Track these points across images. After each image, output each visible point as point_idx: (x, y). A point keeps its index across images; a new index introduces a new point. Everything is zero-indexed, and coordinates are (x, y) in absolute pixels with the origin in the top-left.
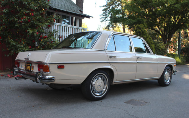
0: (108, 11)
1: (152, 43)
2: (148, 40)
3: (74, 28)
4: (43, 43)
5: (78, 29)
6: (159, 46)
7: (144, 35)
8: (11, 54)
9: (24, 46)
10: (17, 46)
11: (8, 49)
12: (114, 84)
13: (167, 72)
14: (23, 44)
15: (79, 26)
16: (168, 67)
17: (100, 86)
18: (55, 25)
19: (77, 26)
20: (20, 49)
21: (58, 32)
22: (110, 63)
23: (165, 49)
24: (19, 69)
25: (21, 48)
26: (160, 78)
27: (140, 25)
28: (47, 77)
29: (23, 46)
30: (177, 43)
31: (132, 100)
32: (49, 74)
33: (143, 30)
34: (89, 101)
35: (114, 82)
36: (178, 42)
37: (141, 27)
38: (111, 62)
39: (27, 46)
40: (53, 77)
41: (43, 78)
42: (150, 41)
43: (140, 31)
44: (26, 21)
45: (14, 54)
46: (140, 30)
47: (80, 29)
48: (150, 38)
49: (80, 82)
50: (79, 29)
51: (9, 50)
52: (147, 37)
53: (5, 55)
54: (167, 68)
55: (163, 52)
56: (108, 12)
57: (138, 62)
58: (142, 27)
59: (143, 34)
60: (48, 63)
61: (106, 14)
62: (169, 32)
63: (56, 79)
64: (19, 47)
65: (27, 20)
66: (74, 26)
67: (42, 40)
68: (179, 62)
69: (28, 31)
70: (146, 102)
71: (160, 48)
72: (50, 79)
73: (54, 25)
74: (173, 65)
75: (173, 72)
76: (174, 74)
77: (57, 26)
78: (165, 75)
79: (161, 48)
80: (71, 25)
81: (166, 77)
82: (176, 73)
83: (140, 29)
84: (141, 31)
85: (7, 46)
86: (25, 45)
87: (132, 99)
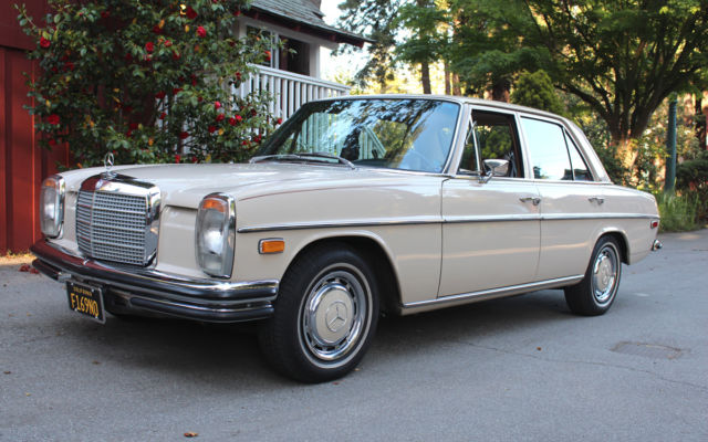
0: (362, 10)
27: (536, 74)
33: (548, 93)
37: (537, 82)
43: (536, 100)
46: (536, 93)
56: (362, 14)
58: (543, 81)
61: (354, 23)
83: (537, 89)
84: (542, 97)
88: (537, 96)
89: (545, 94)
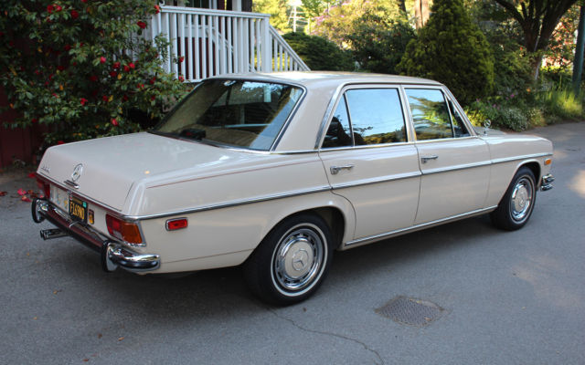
1: (485, 54)
2: (473, 45)
3: (226, 18)
4: (124, 88)
5: (238, 18)
6: (508, 62)
7: (460, 24)
8: (24, 124)
9: (63, 99)
10: (41, 101)
11: (14, 106)
12: (344, 248)
13: (519, 186)
14: (58, 91)
15: (244, 9)
16: (525, 170)
17: (301, 261)
18: (163, 14)
19: (236, 10)
20: (51, 109)
21: (171, 43)
22: (332, 189)
23: (530, 71)
24: (51, 206)
25: (53, 105)
26: (496, 209)
28: (136, 258)
29: (59, 101)
30: (574, 36)
31: (400, 297)
32: (143, 250)
33: (458, 7)
34: (268, 309)
35: (346, 245)
36: (576, 32)
38: (334, 186)
39: (72, 97)
40: (155, 257)
41: (124, 263)
42: (478, 46)
43: (447, 13)
44: (64, 19)
45: (32, 122)
46: (448, 7)
47: (244, 18)
48: (479, 38)
49: (239, 258)
50: (241, 20)
51: (16, 109)
52: (469, 33)
53: (6, 126)
54: (520, 173)
55: (523, 81)
57: (425, 171)
59: (457, 23)
60: (137, 218)
62: (548, 8)
63: (163, 261)
64: (48, 105)
65: (67, 18)
66: (224, 13)
67: (120, 77)
68: (574, 112)
69: (71, 52)
70: (442, 309)
71: (511, 68)
72: (146, 265)
73: (159, 14)
74: (541, 162)
75: (542, 184)
76: (545, 189)
77: (167, 15)
78: (513, 196)
79: (515, 67)
80: (218, 8)
81: (516, 201)
82: (550, 185)
85: (9, 97)
86: (65, 94)
87: (400, 294)
88: (448, 11)
89: (456, 9)
